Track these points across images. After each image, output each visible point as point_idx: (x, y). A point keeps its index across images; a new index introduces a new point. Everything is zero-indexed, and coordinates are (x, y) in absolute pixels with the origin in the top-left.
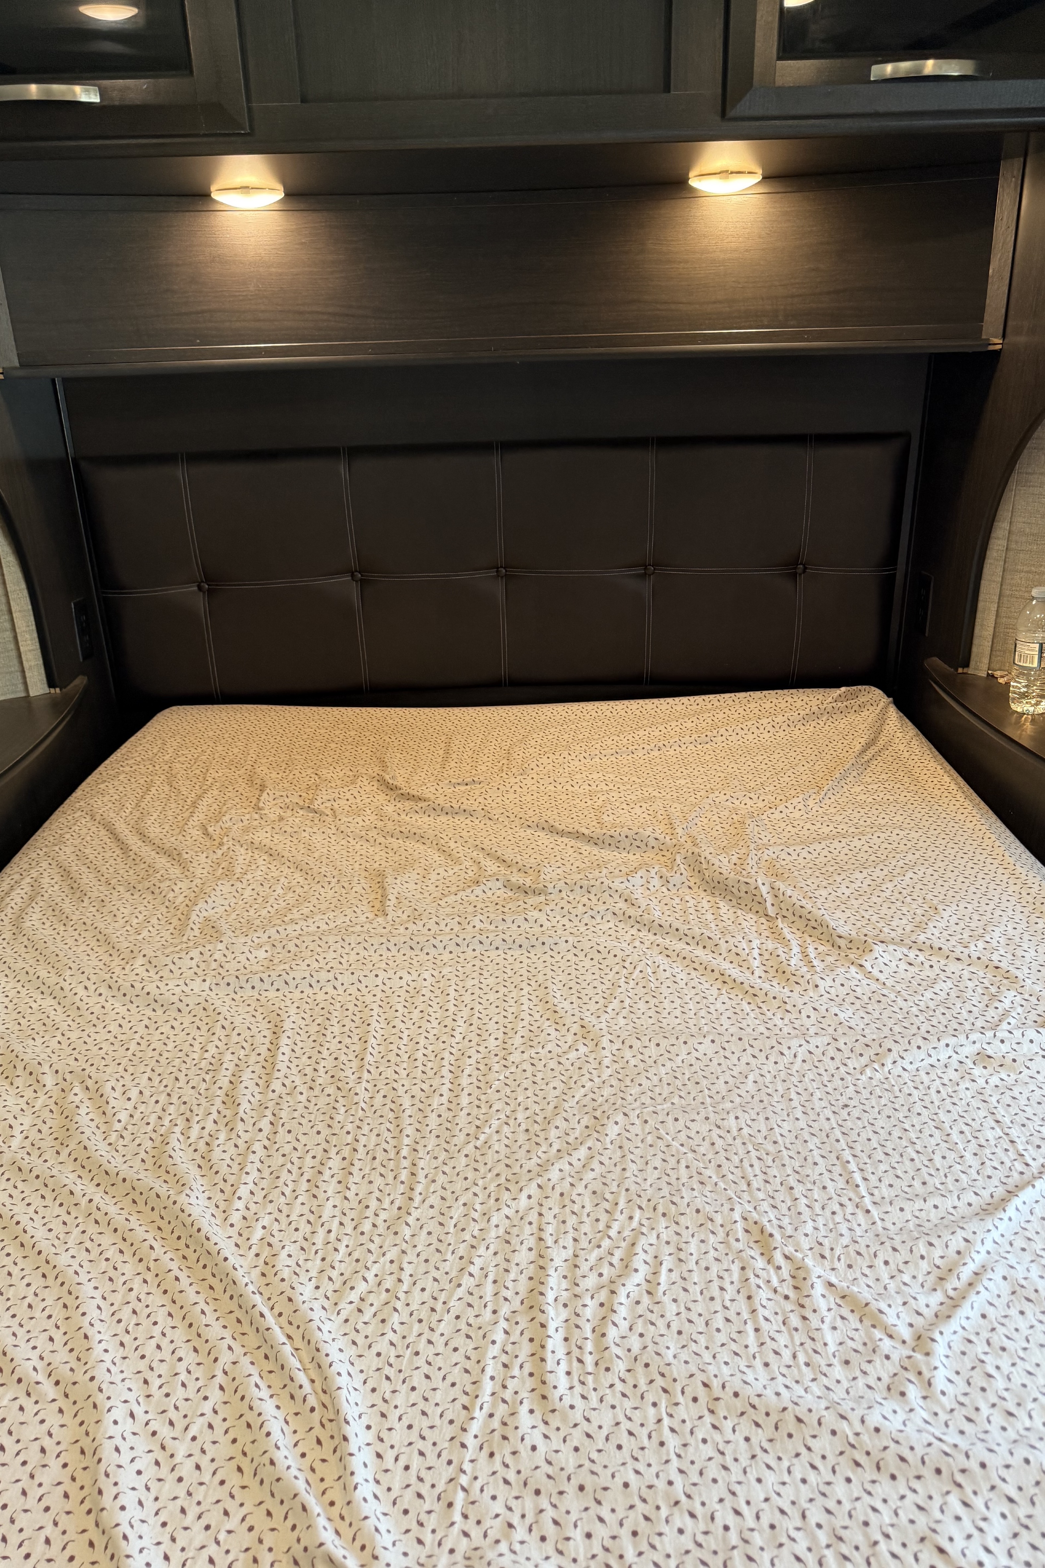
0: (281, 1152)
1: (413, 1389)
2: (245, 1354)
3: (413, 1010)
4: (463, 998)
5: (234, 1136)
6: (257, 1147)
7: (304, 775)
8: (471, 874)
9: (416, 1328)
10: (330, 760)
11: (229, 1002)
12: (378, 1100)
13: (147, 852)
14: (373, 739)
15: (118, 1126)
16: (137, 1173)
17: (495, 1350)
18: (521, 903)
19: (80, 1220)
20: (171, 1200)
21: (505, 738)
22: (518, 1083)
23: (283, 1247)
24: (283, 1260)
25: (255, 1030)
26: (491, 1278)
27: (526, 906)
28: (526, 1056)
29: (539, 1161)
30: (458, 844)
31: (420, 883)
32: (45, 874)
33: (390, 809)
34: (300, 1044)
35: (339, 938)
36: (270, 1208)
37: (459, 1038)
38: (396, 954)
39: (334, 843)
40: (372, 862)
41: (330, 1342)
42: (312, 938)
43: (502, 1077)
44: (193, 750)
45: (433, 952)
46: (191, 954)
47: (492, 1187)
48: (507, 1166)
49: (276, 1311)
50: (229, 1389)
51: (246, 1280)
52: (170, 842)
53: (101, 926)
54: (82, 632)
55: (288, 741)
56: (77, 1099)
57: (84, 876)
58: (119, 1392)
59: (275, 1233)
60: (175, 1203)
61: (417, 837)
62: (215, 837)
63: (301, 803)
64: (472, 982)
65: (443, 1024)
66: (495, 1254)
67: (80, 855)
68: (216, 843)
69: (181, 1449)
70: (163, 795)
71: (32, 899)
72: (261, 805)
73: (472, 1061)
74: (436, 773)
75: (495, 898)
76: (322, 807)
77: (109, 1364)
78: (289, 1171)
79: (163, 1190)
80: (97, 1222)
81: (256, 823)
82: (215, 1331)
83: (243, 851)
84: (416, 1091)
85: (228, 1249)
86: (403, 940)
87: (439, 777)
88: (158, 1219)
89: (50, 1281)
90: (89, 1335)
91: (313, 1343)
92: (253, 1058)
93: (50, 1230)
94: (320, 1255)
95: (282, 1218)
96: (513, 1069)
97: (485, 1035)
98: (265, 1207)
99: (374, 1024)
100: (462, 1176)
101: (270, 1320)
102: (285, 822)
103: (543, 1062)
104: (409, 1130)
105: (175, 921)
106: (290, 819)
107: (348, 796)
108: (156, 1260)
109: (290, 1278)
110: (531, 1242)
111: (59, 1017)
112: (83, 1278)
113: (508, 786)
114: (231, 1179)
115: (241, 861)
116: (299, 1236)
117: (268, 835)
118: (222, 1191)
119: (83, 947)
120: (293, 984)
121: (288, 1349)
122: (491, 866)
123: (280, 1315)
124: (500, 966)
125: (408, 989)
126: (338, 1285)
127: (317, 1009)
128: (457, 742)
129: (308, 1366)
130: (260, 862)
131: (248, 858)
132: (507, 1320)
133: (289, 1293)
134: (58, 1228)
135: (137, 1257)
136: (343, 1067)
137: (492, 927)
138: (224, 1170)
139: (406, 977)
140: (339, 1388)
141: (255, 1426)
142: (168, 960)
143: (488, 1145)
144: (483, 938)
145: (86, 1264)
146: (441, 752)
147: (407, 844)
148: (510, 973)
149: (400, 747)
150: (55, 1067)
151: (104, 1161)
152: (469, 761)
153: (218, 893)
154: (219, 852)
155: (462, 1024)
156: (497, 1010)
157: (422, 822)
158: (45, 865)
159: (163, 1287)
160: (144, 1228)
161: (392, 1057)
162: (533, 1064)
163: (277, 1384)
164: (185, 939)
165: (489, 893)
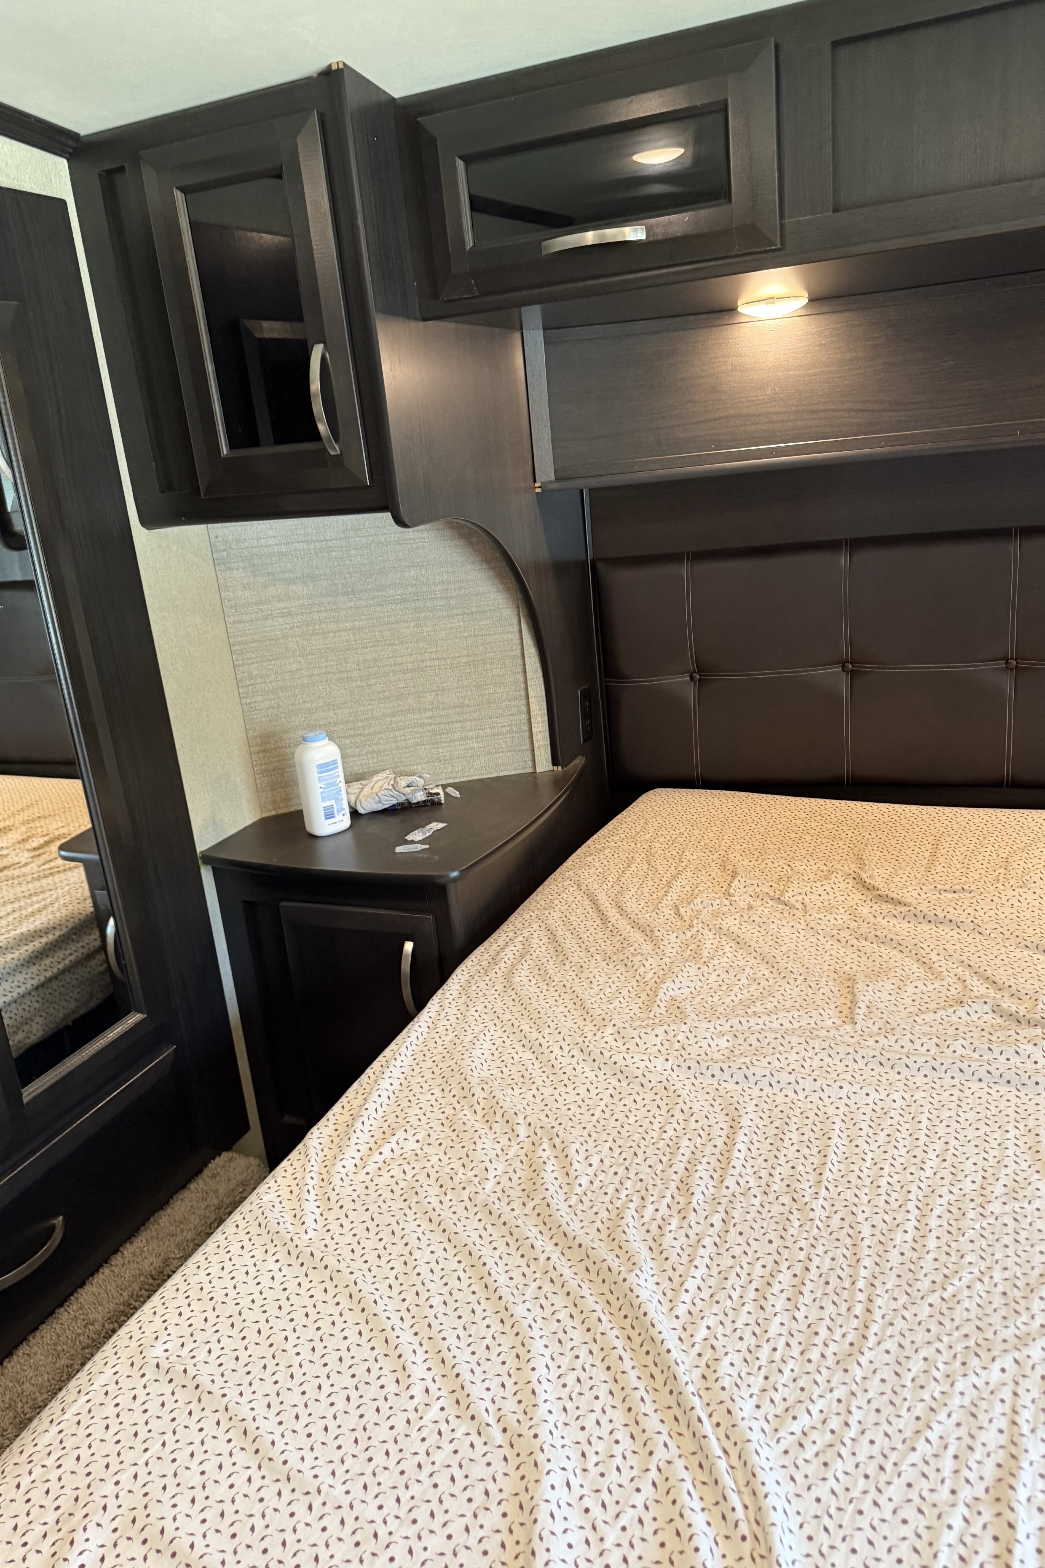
0: (731, 1252)
1: (854, 1551)
2: (680, 1456)
3: (879, 1132)
4: (937, 1129)
5: (685, 1225)
6: (707, 1241)
7: (776, 865)
8: (954, 992)
9: (862, 1483)
10: (804, 852)
11: (689, 1086)
12: (835, 1221)
13: (623, 925)
14: (850, 834)
15: (578, 1190)
16: (592, 1241)
17: (950, 1537)
18: (1012, 1033)
19: (537, 1275)
20: (622, 1277)
21: (1004, 844)
22: (996, 1237)
23: (726, 1354)
24: (724, 1367)
25: (712, 1121)
26: (951, 1451)
27: (1018, 1037)
28: (1008, 1208)
29: (1017, 1332)
30: (941, 957)
31: (894, 995)
32: (535, 935)
33: (865, 910)
34: (757, 1144)
35: (802, 1040)
36: (716, 1309)
37: (929, 1172)
38: (863, 1067)
39: (802, 938)
40: (842, 965)
41: (767, 1469)
42: (774, 1035)
43: (977, 1227)
44: (672, 832)
45: (905, 1071)
46: (656, 1031)
47: (959, 1348)
48: (978, 1328)
49: (715, 1419)
50: (662, 1488)
51: (686, 1378)
52: (645, 918)
53: (579, 990)
54: (585, 716)
55: (762, 830)
56: (545, 1155)
57: (567, 941)
58: (558, 1458)
59: (719, 1336)
60: (625, 1280)
61: (894, 944)
62: (685, 918)
63: (772, 894)
64: (948, 1114)
65: (912, 1153)
66: (958, 1425)
67: (566, 922)
68: (687, 924)
69: (612, 1535)
70: (642, 873)
71: (522, 956)
72: (732, 891)
73: (943, 1201)
74: (919, 876)
75: (980, 1023)
76: (792, 900)
77: (551, 1426)
78: (738, 1275)
79: (615, 1264)
80: (552, 1281)
81: (725, 909)
82: (652, 1423)
83: (711, 935)
84: (877, 1220)
85: (671, 1342)
86: (872, 1053)
87: (923, 881)
88: (607, 1292)
89: (507, 1328)
90: (537, 1391)
91: (749, 1465)
92: (709, 1149)
93: (511, 1278)
94: (763, 1372)
95: (727, 1321)
96: (992, 1220)
97: (960, 1176)
98: (711, 1308)
99: (835, 1139)
100: (924, 1326)
101: (707, 1428)
102: (754, 911)
103: (1029, 1220)
104: (867, 1262)
105: (643, 996)
106: (760, 909)
107: (821, 890)
108: (603, 1334)
109: (731, 1389)
110: (1003, 1423)
111: (537, 1072)
112: (536, 1333)
113: (1004, 899)
114: (680, 1269)
115: (708, 945)
116: (743, 1346)
117: (737, 922)
118: (670, 1279)
119: (562, 1008)
120: (752, 1079)
121: (722, 1465)
122: (979, 987)
123: (718, 1425)
124: (982, 1101)
125: (875, 1107)
126: (779, 1410)
127: (776, 1111)
128: (946, 845)
129: (743, 1489)
130: (727, 949)
131: (716, 942)
132: (968, 1506)
133: (728, 1404)
134: (519, 1280)
135: (586, 1326)
136: (799, 1177)
137: (976, 1056)
138: (674, 1258)
139: (873, 1094)
140: (773, 1524)
141: (685, 1535)
142: (635, 1034)
143: (956, 1299)
144: (964, 1066)
145: (539, 1320)
146: (927, 854)
147: (883, 949)
148: (994, 1111)
149: (881, 845)
150: (528, 1120)
151: (563, 1222)
152: (959, 866)
153: (685, 975)
154: (689, 934)
155: (934, 1158)
156: (977, 1150)
157: (903, 928)
158: (535, 926)
159: (607, 1363)
160: (594, 1298)
161: (853, 1178)
162: (1015, 1220)
163: (710, 1499)
164: (651, 1015)
165: (975, 1017)
